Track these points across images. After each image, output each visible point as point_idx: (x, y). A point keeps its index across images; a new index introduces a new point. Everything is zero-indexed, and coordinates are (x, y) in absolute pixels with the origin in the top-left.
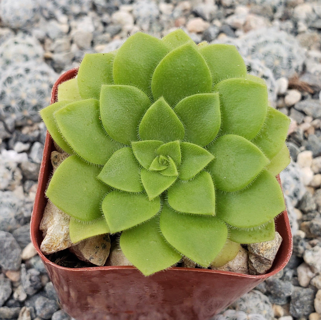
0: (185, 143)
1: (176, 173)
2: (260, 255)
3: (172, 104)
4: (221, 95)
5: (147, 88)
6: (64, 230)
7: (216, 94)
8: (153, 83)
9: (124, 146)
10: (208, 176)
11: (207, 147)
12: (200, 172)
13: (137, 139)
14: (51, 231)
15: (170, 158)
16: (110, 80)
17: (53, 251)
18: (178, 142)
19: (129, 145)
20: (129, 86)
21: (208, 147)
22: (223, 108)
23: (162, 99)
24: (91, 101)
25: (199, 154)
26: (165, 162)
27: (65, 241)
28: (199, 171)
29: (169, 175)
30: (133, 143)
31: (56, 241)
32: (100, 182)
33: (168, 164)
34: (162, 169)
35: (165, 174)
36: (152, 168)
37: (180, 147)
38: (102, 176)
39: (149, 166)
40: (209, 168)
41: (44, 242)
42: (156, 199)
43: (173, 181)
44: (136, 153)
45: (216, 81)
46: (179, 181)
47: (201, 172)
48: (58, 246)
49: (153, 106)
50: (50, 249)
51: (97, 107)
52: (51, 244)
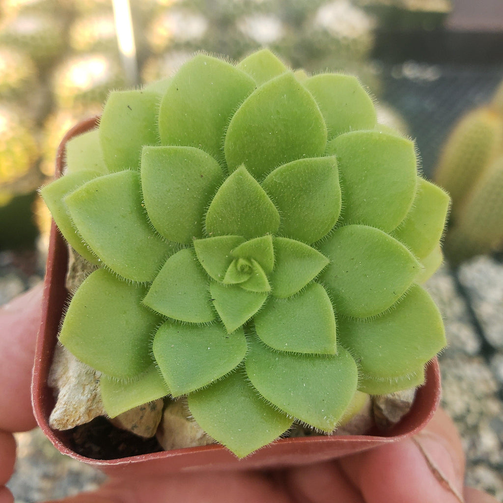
0: (280, 238)
1: (268, 288)
3: (259, 176)
4: (339, 159)
5: (218, 151)
6: (86, 392)
7: (332, 159)
8: (227, 141)
9: (182, 246)
10: (321, 290)
11: (316, 245)
12: (308, 285)
13: (201, 235)
14: (64, 396)
15: (256, 264)
16: (153, 139)
17: (70, 427)
18: (269, 238)
19: (189, 245)
20: (189, 148)
21: (319, 245)
22: (343, 181)
23: (242, 169)
24: (125, 173)
25: (301, 255)
26: (246, 269)
27: (89, 411)
28: (305, 284)
29: (255, 290)
30: (197, 242)
31: (74, 412)
32: (148, 311)
33: (251, 271)
34: (242, 281)
35: (248, 288)
36: (229, 279)
37: (272, 247)
38: (147, 301)
39: (222, 278)
40: (321, 278)
41: (55, 415)
42: (238, 331)
43: (262, 301)
44: (200, 258)
45: (332, 135)
46: (271, 301)
47: (309, 287)
48: (77, 420)
49: (228, 182)
50: (65, 425)
51: (137, 185)
52: (66, 418)
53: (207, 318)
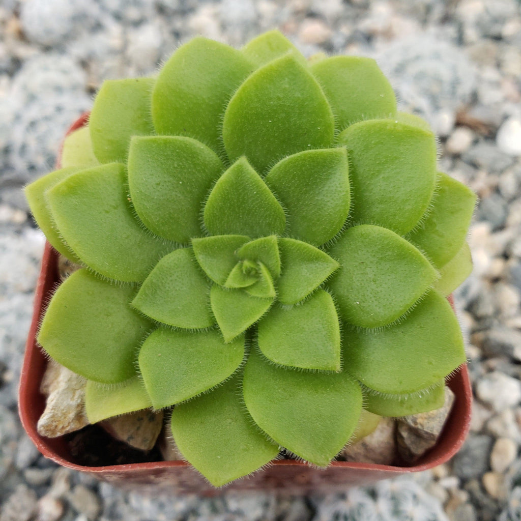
0: (287, 239)
1: (272, 293)
2: (416, 426)
3: (262, 170)
4: (350, 152)
5: (214, 141)
6: (76, 397)
7: (342, 150)
8: (226, 130)
9: (178, 245)
10: (328, 298)
11: (326, 247)
12: (314, 291)
13: (201, 233)
14: (52, 401)
15: (262, 266)
16: (147, 128)
17: (59, 434)
18: (274, 238)
19: (186, 244)
20: (180, 138)
21: (329, 247)
22: (354, 176)
23: (243, 161)
24: (112, 166)
25: (312, 259)
26: (253, 272)
27: (79, 416)
28: (311, 289)
29: (260, 296)
30: (195, 241)
31: (63, 417)
32: (137, 314)
33: (257, 275)
34: (246, 285)
35: (253, 293)
36: (232, 281)
37: (277, 248)
38: (136, 302)
39: (224, 281)
40: (329, 284)
41: (43, 421)
42: (237, 340)
43: (266, 308)
44: (201, 258)
45: (342, 125)
46: (277, 306)
47: (315, 293)
48: (67, 426)
49: (227, 175)
50: (54, 432)
51: (124, 178)
52: (54, 424)
53: (203, 324)
